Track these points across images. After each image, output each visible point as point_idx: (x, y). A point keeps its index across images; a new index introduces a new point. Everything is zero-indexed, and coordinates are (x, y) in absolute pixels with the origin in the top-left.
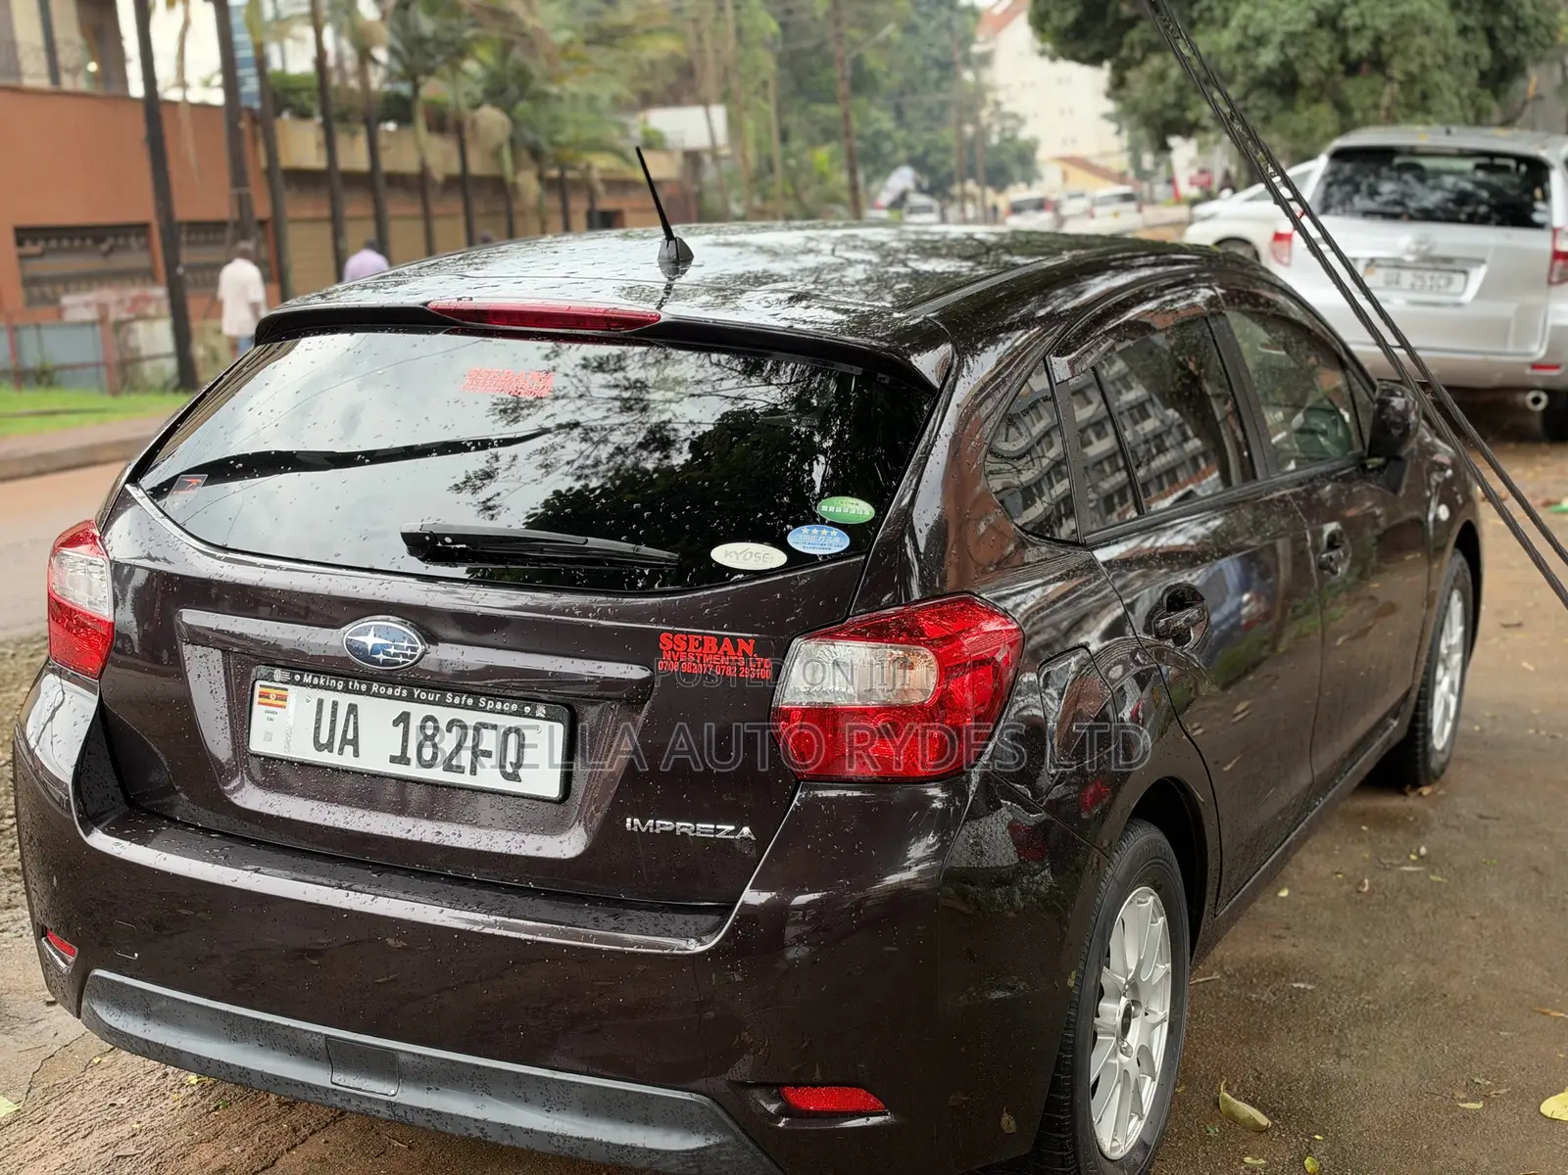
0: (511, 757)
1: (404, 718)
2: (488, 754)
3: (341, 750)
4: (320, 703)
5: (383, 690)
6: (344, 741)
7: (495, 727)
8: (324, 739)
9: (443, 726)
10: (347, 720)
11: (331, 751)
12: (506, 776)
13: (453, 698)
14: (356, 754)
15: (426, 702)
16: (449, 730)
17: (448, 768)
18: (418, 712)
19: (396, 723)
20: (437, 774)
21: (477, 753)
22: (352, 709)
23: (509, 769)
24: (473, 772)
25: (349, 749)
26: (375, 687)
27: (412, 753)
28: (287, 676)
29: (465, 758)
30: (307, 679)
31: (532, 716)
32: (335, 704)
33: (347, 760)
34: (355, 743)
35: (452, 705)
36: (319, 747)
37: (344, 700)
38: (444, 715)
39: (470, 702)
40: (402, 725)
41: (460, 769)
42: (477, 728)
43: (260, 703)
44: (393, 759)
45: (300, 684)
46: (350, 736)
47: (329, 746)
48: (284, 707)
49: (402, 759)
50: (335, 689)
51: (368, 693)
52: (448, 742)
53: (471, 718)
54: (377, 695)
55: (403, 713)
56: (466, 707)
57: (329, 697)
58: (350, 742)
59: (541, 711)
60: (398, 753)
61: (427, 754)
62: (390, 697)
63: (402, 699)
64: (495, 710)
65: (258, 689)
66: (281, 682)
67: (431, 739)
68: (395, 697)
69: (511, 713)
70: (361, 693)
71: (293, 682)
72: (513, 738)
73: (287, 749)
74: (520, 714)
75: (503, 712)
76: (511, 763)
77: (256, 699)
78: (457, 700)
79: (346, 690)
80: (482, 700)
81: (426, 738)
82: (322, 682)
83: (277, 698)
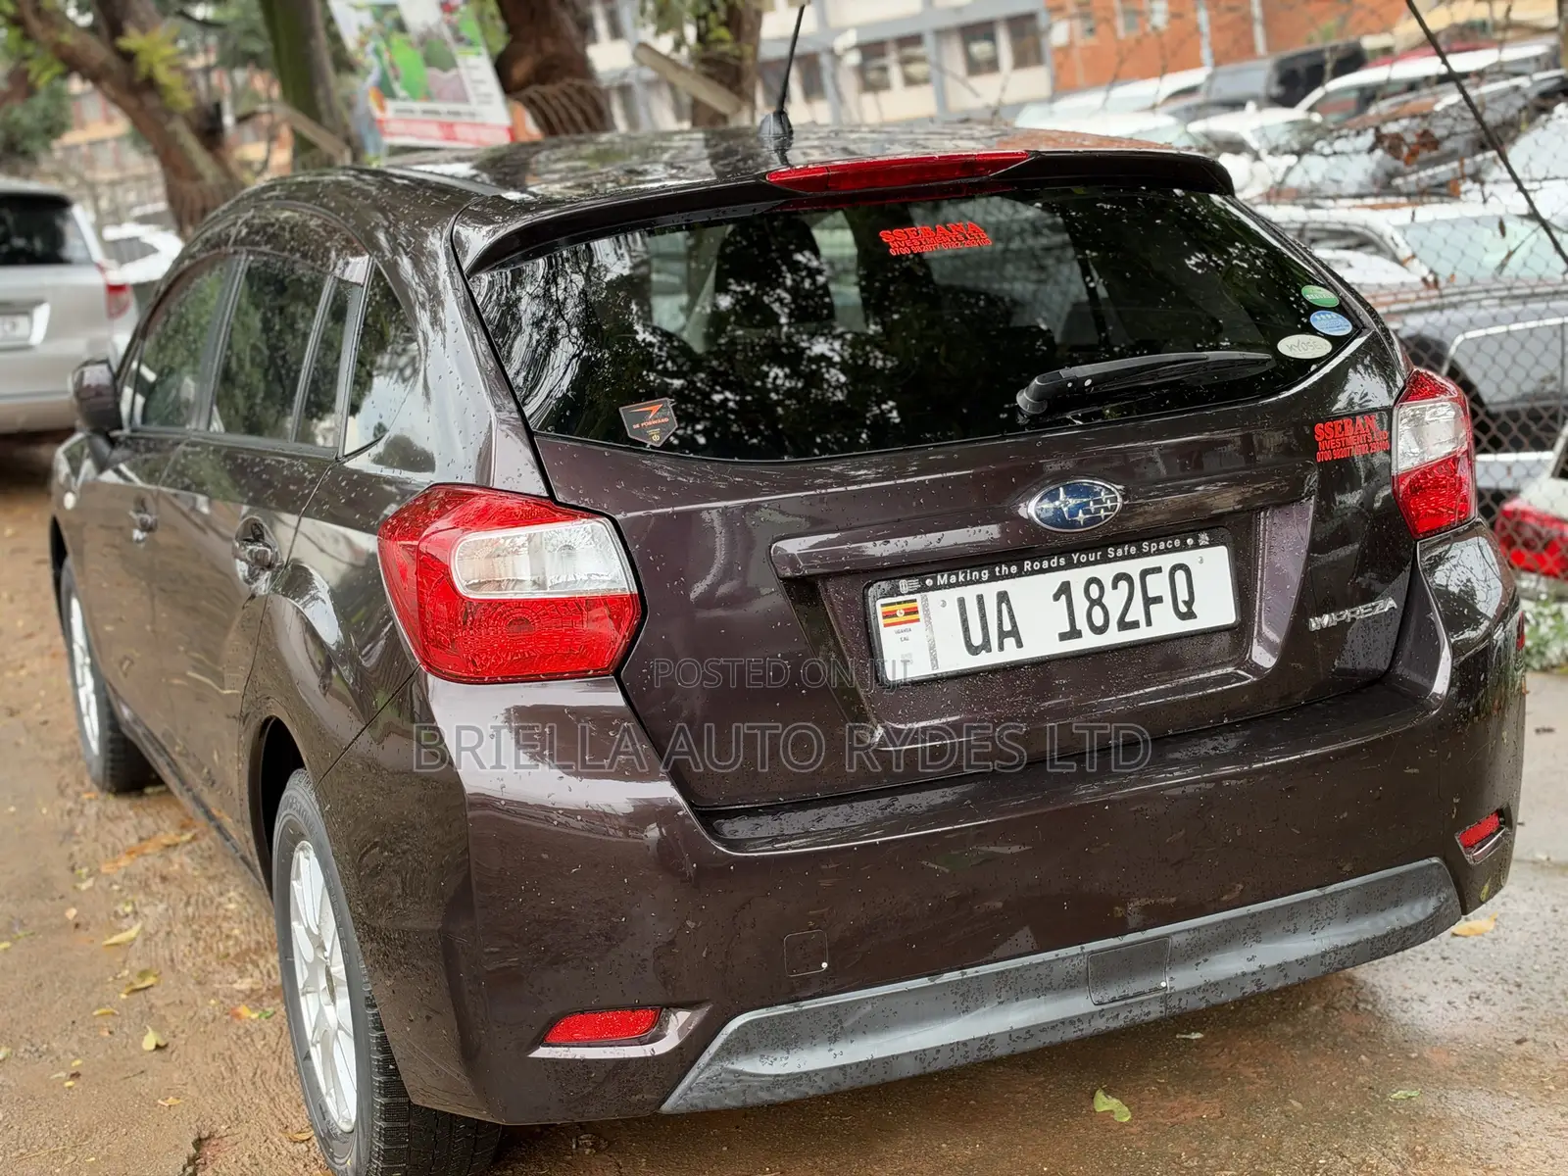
0: (1183, 594)
1: (1065, 589)
2: (1158, 600)
3: (1001, 647)
4: (962, 602)
5: (1037, 566)
6: (1002, 635)
7: (1158, 570)
8: (977, 639)
9: (1108, 584)
10: (1000, 612)
11: (989, 650)
12: (1183, 617)
13: (1115, 552)
14: (1020, 644)
15: (1088, 564)
16: (1115, 586)
17: (1124, 625)
18: (1077, 577)
19: (1056, 597)
20: (1114, 637)
21: (1149, 601)
22: (1003, 597)
23: (1183, 609)
24: (1149, 623)
25: (1010, 642)
26: (1027, 565)
27: (1082, 623)
28: (915, 583)
29: (1136, 612)
30: (942, 580)
31: (1196, 546)
32: (980, 599)
33: (1011, 654)
34: (1014, 633)
35: (1116, 559)
36: (974, 650)
37: (990, 591)
38: (1106, 572)
39: (1133, 550)
40: (1063, 597)
41: (1135, 625)
42: (1144, 573)
43: (886, 625)
44: (1063, 637)
45: (936, 587)
46: (1007, 627)
47: (986, 646)
48: (918, 620)
49: (1074, 633)
50: (979, 581)
51: (1020, 574)
52: (1115, 600)
53: (1134, 567)
54: (1033, 572)
55: (1063, 583)
56: (1129, 557)
57: (970, 593)
58: (1008, 634)
59: (1204, 538)
60: (1068, 629)
61: (1098, 618)
62: (1042, 571)
63: (1059, 568)
64: (1159, 552)
65: (880, 611)
66: (910, 593)
67: (1099, 602)
68: (1050, 570)
69: (1175, 550)
70: (1010, 576)
71: (924, 589)
72: (1180, 575)
73: (935, 665)
74: (1184, 547)
75: (1167, 551)
76: (1185, 602)
77: (881, 621)
78: (1120, 553)
79: (993, 578)
80: (1145, 545)
81: (1093, 603)
82: (961, 578)
83: (906, 614)
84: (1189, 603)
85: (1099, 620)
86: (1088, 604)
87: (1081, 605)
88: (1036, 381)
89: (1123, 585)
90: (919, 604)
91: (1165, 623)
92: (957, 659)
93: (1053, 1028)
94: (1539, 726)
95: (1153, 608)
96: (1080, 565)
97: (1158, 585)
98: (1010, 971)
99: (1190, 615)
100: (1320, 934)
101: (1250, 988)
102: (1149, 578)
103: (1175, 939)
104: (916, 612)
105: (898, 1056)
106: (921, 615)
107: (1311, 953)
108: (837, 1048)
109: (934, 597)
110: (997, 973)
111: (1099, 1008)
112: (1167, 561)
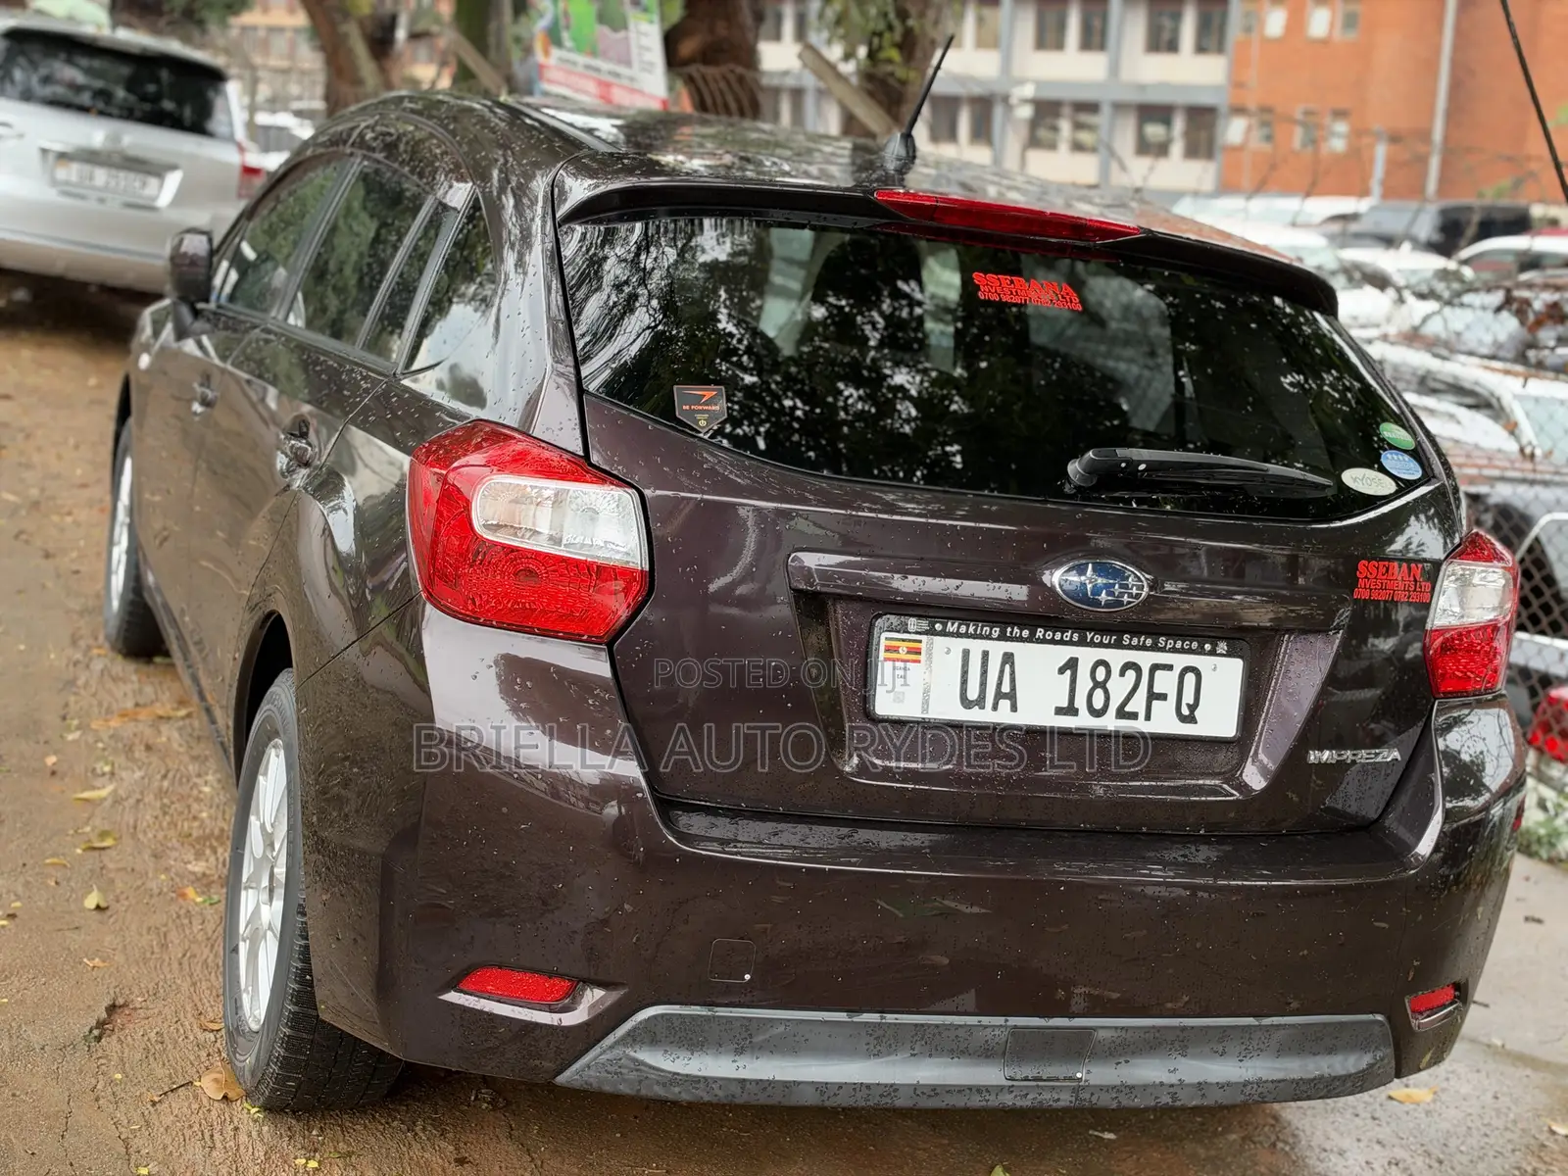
0: (1188, 697)
1: (1072, 665)
2: (1163, 697)
3: (995, 707)
4: (966, 654)
5: (1049, 635)
6: (999, 695)
7: (1170, 668)
8: (973, 694)
9: (1116, 670)
10: (1002, 672)
11: (983, 707)
12: (1183, 719)
13: (1131, 640)
14: (1014, 708)
15: (1101, 645)
16: (1122, 674)
17: (1122, 713)
18: (1087, 656)
19: (1061, 671)
20: (1110, 722)
21: (1153, 696)
22: (1008, 658)
23: (1185, 711)
24: (1148, 717)
25: (1005, 704)
26: (1040, 633)
27: (1081, 702)
28: (924, 624)
29: (1138, 704)
30: (952, 627)
31: (1213, 653)
32: (985, 655)
33: (1004, 716)
34: (1012, 696)
35: (1130, 647)
36: (967, 703)
37: (997, 649)
38: (1117, 658)
39: (1149, 642)
40: (1068, 672)
41: (1134, 716)
42: (1155, 668)
43: (886, 659)
44: (1059, 711)
45: (944, 633)
46: (1006, 688)
47: (980, 702)
48: (919, 662)
49: (1071, 710)
50: (989, 637)
51: (1031, 639)
52: (1119, 687)
53: (1146, 659)
54: (1044, 641)
55: (1071, 659)
56: (1144, 648)
57: (977, 647)
58: (1005, 696)
59: (1222, 647)
60: (1065, 704)
62: (1053, 642)
63: (1070, 643)
64: (1174, 650)
65: (883, 643)
66: (917, 633)
67: (1103, 685)
68: (1062, 642)
69: (1190, 651)
70: (1021, 639)
71: (932, 632)
72: (1190, 678)
73: (925, 710)
74: (1201, 652)
75: (1182, 651)
76: (1188, 705)
77: (882, 654)
78: (1135, 641)
79: (1003, 637)
80: (1162, 640)
81: (1097, 685)
82: (971, 630)
83: (908, 652)
84: (1193, 708)
85: (1098, 703)
86: (1091, 685)
87: (1084, 683)
88: (1091, 454)
89: (1131, 674)
90: (923, 646)
91: (1164, 721)
92: (947, 708)
93: (959, 1091)
94: (1529, 914)
95: (1155, 703)
96: (1092, 644)
97: (1165, 682)
98: (929, 1025)
99: (1191, 719)
100: (1247, 1063)
101: (1166, 1099)
102: (1159, 674)
103: (1102, 1034)
104: (920, 653)
105: (799, 1083)
106: (923, 657)
107: (1234, 1079)
108: (742, 1061)
109: (939, 642)
110: (916, 1025)
111: (1010, 1083)
112: (1180, 661)
